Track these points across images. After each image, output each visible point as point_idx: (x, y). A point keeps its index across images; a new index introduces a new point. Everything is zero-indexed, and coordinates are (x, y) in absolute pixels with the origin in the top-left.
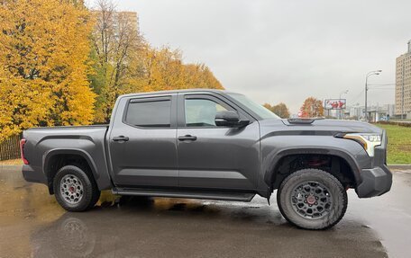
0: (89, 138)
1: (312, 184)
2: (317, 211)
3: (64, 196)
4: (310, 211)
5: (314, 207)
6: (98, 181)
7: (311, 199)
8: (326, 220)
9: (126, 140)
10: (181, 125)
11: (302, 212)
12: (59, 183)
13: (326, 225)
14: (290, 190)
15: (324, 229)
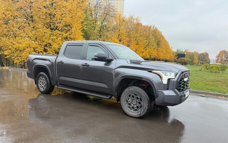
0: (49, 61)
1: (135, 94)
2: (136, 108)
3: (40, 86)
4: (133, 108)
5: (135, 106)
6: (52, 81)
7: (134, 102)
8: (139, 113)
9: (63, 63)
10: (84, 58)
11: (129, 107)
12: (38, 80)
13: (139, 116)
14: (125, 96)
15: (138, 118)
